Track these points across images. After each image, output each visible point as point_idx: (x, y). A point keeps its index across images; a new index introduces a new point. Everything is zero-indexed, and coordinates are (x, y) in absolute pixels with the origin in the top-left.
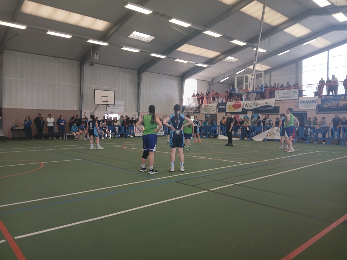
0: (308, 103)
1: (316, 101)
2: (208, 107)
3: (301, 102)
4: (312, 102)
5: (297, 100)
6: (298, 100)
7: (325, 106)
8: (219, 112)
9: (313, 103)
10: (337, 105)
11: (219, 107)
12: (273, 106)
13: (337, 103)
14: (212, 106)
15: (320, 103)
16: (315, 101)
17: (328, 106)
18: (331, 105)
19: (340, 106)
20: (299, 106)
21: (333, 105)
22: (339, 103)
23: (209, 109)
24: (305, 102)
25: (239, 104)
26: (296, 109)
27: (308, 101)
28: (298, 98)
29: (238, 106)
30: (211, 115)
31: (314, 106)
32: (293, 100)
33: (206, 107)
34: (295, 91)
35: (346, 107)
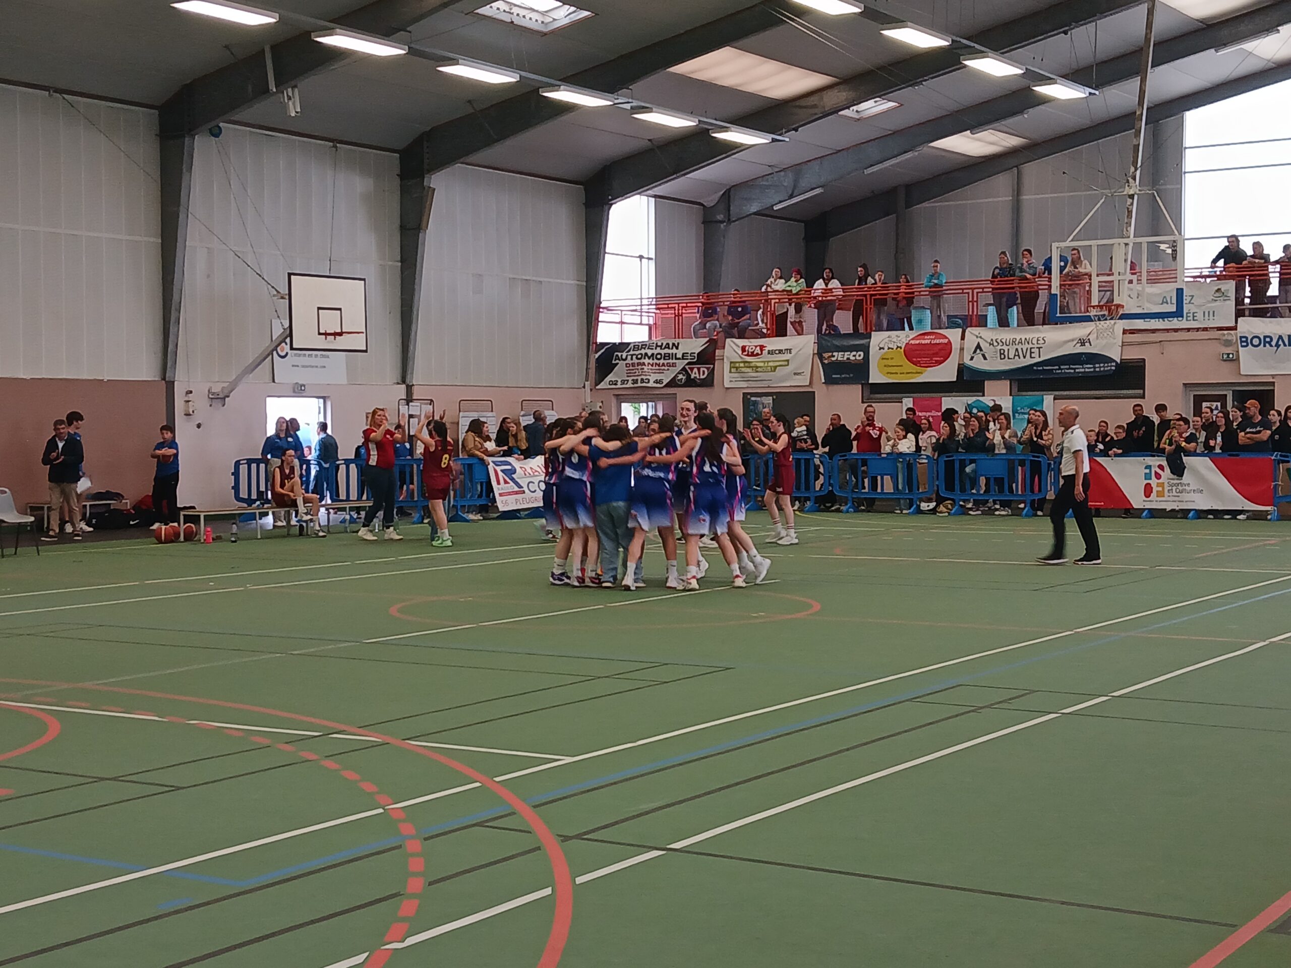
0: (1277, 345)
3: (1245, 341)
5: (1226, 332)
6: (1232, 332)
11: (826, 355)
12: (1116, 356)
14: (789, 351)
20: (1236, 360)
23: (771, 364)
24: (1267, 340)
25: (938, 341)
26: (1224, 375)
27: (1280, 337)
28: (1232, 324)
29: (936, 354)
30: (781, 398)
32: (1209, 329)
33: (752, 354)
34: (1219, 290)
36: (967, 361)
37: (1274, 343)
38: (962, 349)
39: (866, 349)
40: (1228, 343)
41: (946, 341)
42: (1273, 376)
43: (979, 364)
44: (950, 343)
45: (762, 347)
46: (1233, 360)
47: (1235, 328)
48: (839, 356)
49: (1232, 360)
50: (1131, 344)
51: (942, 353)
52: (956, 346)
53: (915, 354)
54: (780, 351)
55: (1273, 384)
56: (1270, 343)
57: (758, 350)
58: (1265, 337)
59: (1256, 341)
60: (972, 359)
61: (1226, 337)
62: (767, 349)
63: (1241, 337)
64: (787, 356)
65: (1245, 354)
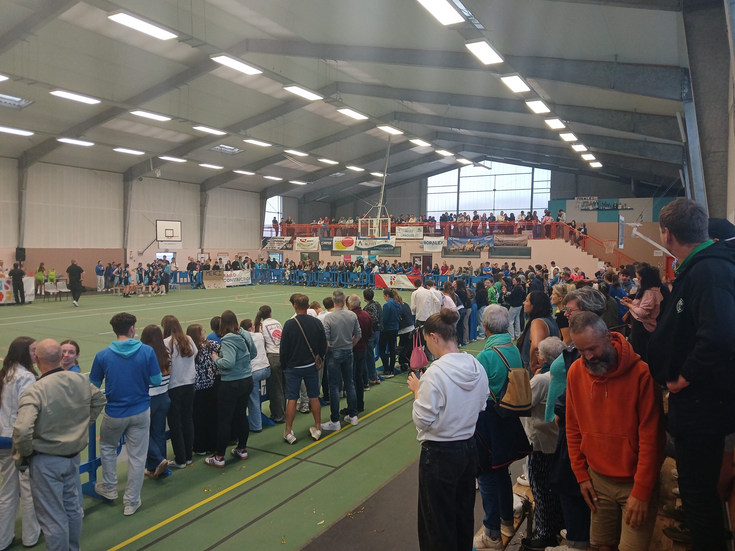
1: (442, 243)
2: (306, 241)
3: (425, 243)
4: (437, 243)
7: (452, 249)
8: (322, 250)
9: (439, 244)
10: (463, 249)
11: (322, 242)
12: (394, 245)
13: (463, 246)
14: (313, 241)
15: (446, 245)
16: (441, 243)
17: (454, 249)
18: (456, 247)
19: (466, 250)
21: (460, 249)
22: (465, 246)
23: (308, 244)
24: (430, 243)
25: (350, 240)
26: (420, 251)
27: (434, 242)
28: (422, 238)
29: (350, 243)
30: (310, 253)
31: (439, 248)
32: (417, 239)
33: (303, 242)
34: (419, 229)
35: (473, 250)
36: (357, 245)
37: (432, 243)
38: (356, 242)
39: (332, 241)
40: (421, 243)
41: (352, 240)
42: (432, 252)
43: (360, 246)
44: (353, 240)
45: (306, 240)
46: (422, 247)
47: (423, 239)
48: (325, 243)
50: (398, 242)
51: (351, 243)
52: (355, 241)
53: (344, 243)
54: (310, 241)
55: (432, 254)
56: (431, 243)
57: (304, 241)
59: (428, 243)
60: (359, 245)
61: (421, 241)
62: (307, 240)
63: (424, 241)
64: (312, 242)
65: (425, 246)
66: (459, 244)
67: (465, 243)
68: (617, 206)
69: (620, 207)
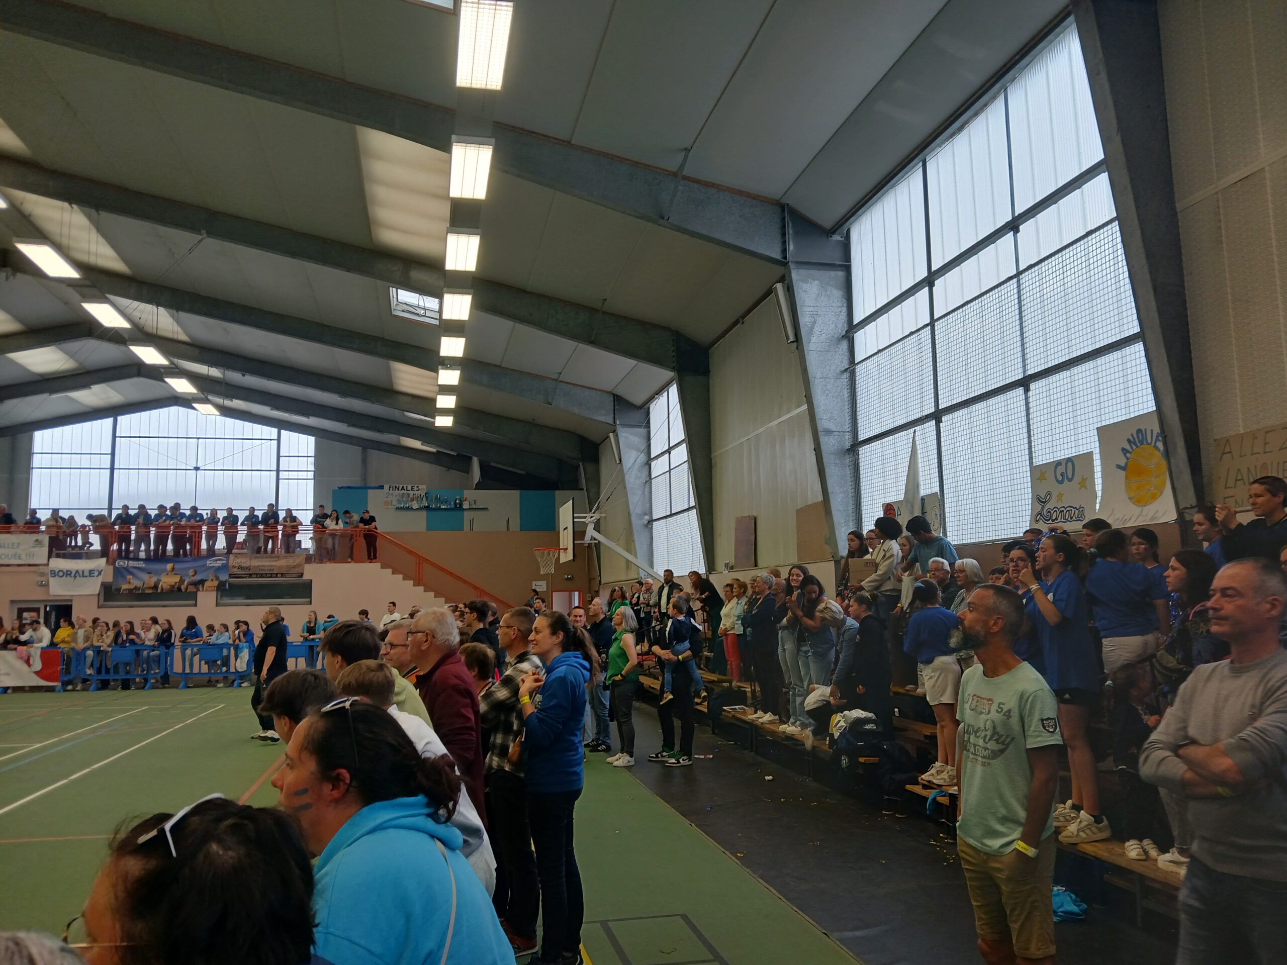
0: (75, 577)
1: (100, 573)
3: (54, 574)
4: (86, 574)
5: (41, 567)
6: (45, 567)
7: (125, 587)
9: (90, 576)
10: (155, 587)
13: (154, 579)
15: (110, 579)
16: (96, 573)
17: (132, 587)
18: (136, 583)
19: (162, 589)
20: (47, 585)
21: (145, 586)
22: (159, 581)
24: (68, 573)
26: (37, 595)
27: (78, 571)
28: (45, 562)
31: (93, 587)
32: (30, 565)
34: (37, 540)
35: (179, 589)
37: (73, 575)
40: (42, 574)
42: (72, 596)
47: (47, 565)
49: (44, 585)
55: (71, 601)
56: (70, 575)
58: (67, 571)
59: (61, 574)
61: (41, 571)
63: (51, 571)
65: (53, 581)
66: (145, 577)
67: (158, 573)
68: (461, 505)
69: (466, 506)
